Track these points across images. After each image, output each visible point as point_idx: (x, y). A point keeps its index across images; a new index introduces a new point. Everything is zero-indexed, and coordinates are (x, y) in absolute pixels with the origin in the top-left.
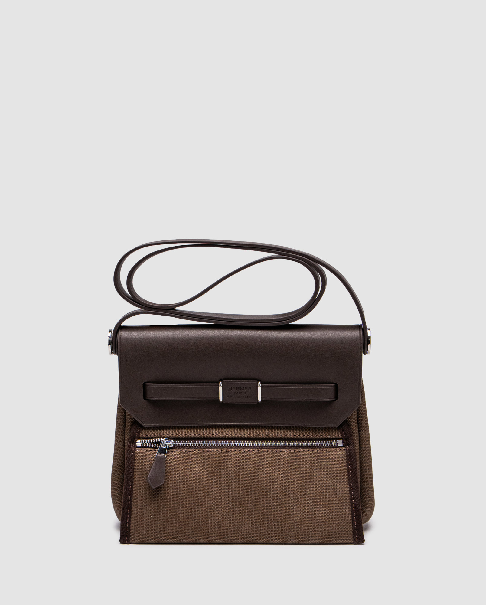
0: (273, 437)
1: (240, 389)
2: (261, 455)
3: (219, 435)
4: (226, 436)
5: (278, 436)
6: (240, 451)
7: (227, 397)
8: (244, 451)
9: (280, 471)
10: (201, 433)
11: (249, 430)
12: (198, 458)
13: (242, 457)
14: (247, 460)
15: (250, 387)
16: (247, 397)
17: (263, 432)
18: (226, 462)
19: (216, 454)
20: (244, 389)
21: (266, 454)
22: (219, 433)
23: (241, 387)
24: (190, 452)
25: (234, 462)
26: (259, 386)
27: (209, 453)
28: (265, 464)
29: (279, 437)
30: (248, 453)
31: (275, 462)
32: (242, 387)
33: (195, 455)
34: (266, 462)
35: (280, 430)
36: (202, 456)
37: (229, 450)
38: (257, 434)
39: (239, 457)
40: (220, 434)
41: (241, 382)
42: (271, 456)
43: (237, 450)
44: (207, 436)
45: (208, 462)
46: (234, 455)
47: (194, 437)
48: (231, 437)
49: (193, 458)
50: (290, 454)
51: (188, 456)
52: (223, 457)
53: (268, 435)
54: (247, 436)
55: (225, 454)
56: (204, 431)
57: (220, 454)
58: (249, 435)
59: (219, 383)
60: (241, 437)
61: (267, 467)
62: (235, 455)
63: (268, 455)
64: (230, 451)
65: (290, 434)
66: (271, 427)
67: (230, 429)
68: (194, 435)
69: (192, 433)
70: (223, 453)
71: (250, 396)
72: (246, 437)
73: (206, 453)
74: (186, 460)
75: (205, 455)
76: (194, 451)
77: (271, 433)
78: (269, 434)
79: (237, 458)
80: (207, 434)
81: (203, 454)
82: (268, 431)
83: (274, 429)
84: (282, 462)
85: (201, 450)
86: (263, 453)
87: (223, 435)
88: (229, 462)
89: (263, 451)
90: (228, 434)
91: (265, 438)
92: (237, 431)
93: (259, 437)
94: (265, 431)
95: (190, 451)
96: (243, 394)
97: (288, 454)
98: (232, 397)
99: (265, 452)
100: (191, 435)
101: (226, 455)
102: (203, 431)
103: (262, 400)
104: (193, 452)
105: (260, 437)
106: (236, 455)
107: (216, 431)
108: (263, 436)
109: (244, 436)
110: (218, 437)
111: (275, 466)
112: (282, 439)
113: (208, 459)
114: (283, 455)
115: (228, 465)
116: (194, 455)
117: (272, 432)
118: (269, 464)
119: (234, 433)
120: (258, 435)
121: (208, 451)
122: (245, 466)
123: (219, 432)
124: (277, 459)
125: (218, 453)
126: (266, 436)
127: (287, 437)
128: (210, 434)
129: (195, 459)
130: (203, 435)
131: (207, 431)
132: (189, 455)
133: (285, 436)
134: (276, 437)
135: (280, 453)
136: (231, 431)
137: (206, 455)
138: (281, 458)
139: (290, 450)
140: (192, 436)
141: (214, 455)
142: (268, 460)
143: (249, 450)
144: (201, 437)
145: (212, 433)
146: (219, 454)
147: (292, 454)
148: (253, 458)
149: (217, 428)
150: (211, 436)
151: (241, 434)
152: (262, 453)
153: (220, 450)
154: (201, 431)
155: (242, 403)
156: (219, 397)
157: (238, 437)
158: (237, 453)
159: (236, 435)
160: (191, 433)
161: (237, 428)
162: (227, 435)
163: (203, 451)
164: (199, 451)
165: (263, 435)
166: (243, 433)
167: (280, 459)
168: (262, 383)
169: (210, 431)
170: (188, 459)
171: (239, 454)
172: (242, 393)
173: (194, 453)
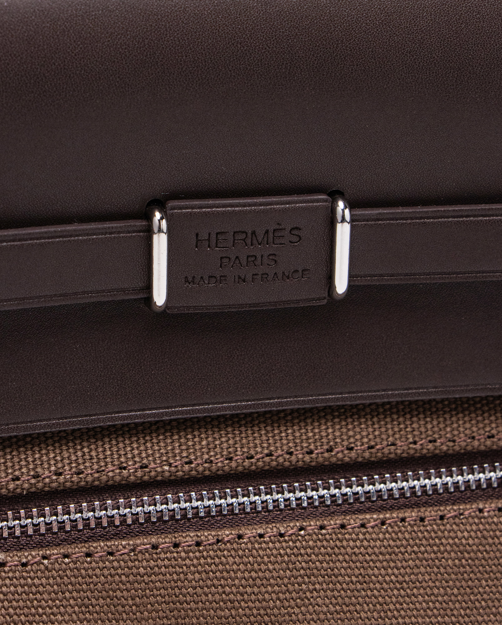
0: (399, 452)
1: (249, 241)
2: (358, 543)
3: (152, 465)
4: (187, 467)
5: (418, 446)
6: (261, 536)
7: (187, 281)
8: (282, 535)
9: (455, 612)
10: (67, 468)
11: (283, 428)
12: (67, 595)
13: (277, 566)
14: (300, 579)
15: (297, 228)
16: (280, 276)
17: (351, 433)
18: (204, 598)
19: (152, 563)
20: (271, 240)
21: (381, 536)
22: (148, 456)
23: (254, 233)
24: (24, 565)
25: (242, 595)
26: (343, 220)
27: (115, 564)
28: (385, 586)
29: (425, 451)
30: (298, 544)
31: (422, 570)
32: (260, 233)
33: (51, 581)
34: (387, 578)
35: (421, 416)
36: (88, 580)
37: (208, 536)
38: (325, 447)
39: (263, 567)
40: (154, 461)
41: (255, 204)
42: (404, 542)
43: (249, 532)
44: (98, 479)
45: (120, 608)
46: (237, 560)
47: (33, 490)
48: (207, 473)
49: (45, 596)
50: (481, 527)
51: (20, 589)
52: (190, 576)
53: (372, 447)
54: (281, 460)
55: (195, 561)
56: (79, 454)
57: (174, 562)
58: (291, 454)
59: (149, 218)
60: (253, 467)
61: (394, 600)
62: (241, 557)
63: (392, 543)
64: (218, 541)
65: (468, 432)
66: (381, 410)
67: (196, 433)
68: (33, 481)
69: (24, 470)
70: (183, 554)
71: (297, 271)
72: (338, 460)
73: (101, 564)
74: (11, 610)
75: (98, 571)
76: (44, 558)
77: (384, 436)
78: (378, 440)
79: (254, 574)
80: (95, 467)
81: (90, 572)
82: (370, 430)
83: (395, 417)
84: (456, 569)
85: (78, 550)
86: (364, 534)
87: (170, 465)
88: (217, 597)
89: (363, 526)
90: (192, 457)
91: (360, 459)
92: (231, 442)
93: (334, 460)
94: (358, 429)
95: (24, 560)
96: (265, 260)
97: (474, 527)
98: (213, 280)
99: (376, 529)
100: (18, 479)
101: (202, 561)
102: (73, 458)
103: (350, 286)
104: (39, 563)
105: (342, 460)
106: (245, 560)
107: (136, 452)
108: (353, 454)
109: (267, 459)
110: (146, 478)
111: (429, 591)
112: (435, 456)
113: (118, 593)
114: (452, 534)
115: (219, 613)
116: (48, 578)
117: (390, 432)
118: (401, 583)
119: (218, 450)
120: (328, 451)
121: (111, 554)
122: (297, 610)
123: (150, 452)
124: (433, 555)
125: (162, 556)
126: (364, 451)
127: (457, 448)
128: (110, 468)
129: (54, 601)
130: (78, 474)
131: (94, 453)
132: (22, 581)
133: (451, 444)
134: (412, 452)
135: (438, 525)
136: (204, 443)
137: (106, 572)
138: (448, 548)
139: (481, 506)
140: (26, 486)
141: (141, 570)
142: (392, 564)
143: (301, 529)
144: (68, 484)
145: (116, 463)
146: (166, 562)
147: (494, 527)
148: (325, 565)
149: (136, 435)
150: (118, 478)
151: (252, 452)
152: (361, 536)
153: (165, 541)
154: (66, 455)
155: (257, 305)
156: (149, 287)
157: (240, 468)
158: (249, 545)
159: (231, 459)
160: (17, 473)
161: (232, 425)
162: (190, 462)
163: (88, 555)
164: (66, 556)
165: (351, 449)
166: (259, 449)
167: (446, 555)
168: (351, 205)
169: (105, 451)
170: (21, 603)
171: (261, 552)
172: (258, 262)
173: (47, 568)
